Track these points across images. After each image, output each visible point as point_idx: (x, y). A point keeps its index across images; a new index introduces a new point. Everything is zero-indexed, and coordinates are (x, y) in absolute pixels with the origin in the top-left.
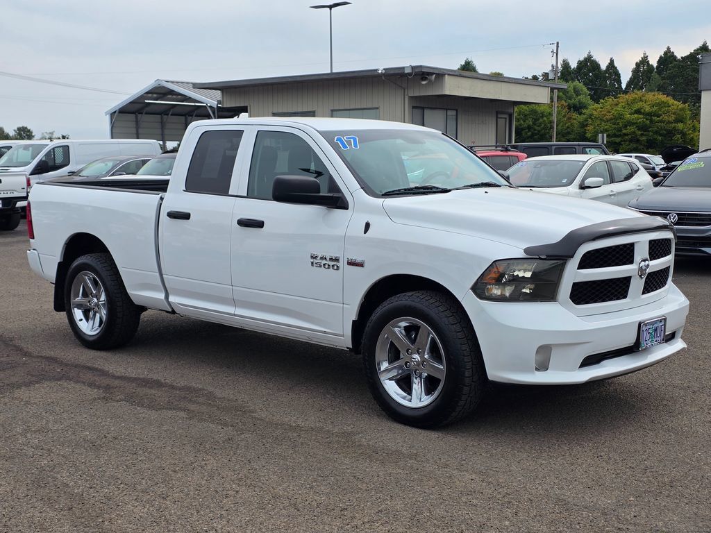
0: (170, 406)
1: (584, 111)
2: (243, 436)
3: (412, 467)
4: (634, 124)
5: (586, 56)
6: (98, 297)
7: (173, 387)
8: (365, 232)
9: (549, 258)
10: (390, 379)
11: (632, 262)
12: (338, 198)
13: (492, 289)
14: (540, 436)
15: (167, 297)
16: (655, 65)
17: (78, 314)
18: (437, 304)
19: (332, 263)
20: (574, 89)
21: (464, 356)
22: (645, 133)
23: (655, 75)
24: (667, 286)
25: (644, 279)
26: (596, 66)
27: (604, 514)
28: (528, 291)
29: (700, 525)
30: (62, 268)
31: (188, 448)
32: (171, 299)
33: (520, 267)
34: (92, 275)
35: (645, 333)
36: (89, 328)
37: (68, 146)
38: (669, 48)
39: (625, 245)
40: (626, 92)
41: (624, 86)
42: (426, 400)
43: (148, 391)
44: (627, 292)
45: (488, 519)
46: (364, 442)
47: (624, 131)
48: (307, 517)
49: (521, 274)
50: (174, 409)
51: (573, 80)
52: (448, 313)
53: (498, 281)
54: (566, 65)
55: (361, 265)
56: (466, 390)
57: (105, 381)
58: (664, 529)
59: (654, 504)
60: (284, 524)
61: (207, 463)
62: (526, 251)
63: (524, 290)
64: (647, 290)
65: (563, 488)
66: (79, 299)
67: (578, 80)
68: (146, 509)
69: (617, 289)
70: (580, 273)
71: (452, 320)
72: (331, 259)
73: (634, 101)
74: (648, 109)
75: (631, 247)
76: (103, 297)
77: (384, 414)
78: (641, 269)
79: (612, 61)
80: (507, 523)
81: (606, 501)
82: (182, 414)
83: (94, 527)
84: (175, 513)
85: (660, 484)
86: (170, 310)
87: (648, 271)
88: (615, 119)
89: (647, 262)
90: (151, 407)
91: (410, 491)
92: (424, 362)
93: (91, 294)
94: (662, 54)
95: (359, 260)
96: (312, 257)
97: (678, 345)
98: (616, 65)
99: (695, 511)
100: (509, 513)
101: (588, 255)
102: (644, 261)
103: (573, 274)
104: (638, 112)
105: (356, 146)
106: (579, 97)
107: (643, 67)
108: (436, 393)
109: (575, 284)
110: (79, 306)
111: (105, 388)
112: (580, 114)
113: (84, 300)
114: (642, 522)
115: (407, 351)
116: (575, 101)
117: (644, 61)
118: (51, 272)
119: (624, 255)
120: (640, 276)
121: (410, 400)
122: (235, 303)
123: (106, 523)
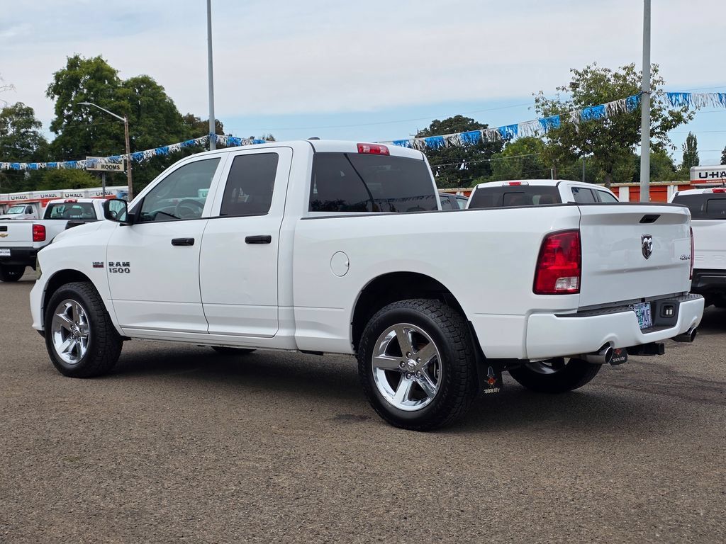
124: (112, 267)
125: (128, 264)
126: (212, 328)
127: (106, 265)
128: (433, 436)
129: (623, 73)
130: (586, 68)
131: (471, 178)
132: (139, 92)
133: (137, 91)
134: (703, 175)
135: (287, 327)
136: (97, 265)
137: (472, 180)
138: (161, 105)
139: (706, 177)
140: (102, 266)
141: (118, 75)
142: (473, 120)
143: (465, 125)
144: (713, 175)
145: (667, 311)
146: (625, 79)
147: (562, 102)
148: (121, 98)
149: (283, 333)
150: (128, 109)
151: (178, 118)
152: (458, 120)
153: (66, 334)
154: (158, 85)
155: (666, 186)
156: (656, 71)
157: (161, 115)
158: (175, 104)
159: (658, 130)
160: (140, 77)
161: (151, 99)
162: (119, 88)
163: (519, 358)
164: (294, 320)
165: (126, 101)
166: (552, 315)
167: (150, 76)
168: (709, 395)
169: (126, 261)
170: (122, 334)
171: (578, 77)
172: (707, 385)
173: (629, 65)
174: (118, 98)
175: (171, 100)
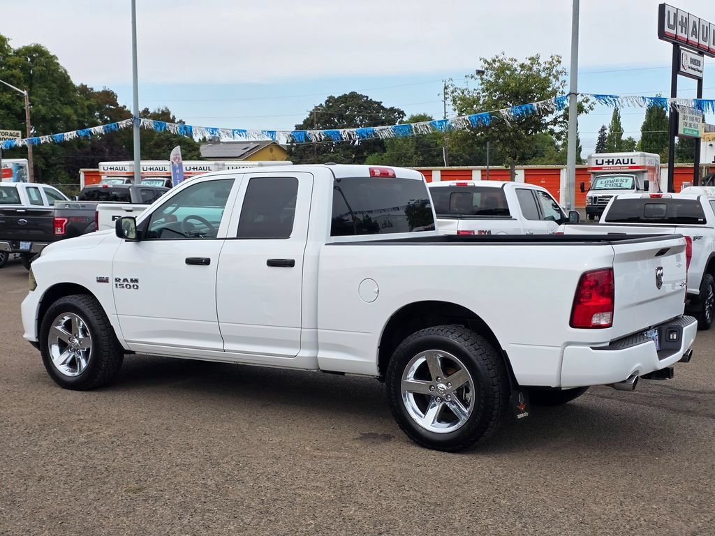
124: (118, 283)
125: (136, 281)
126: (228, 346)
127: (112, 282)
128: (466, 457)
129: (528, 63)
130: (494, 57)
131: (365, 154)
132: (31, 61)
133: (29, 60)
134: (600, 162)
135: (309, 348)
136: (101, 280)
137: (367, 157)
138: (55, 75)
139: (603, 164)
140: (106, 281)
141: (9, 43)
142: (367, 97)
143: (360, 102)
144: (608, 162)
145: (671, 335)
146: (531, 69)
147: (471, 89)
148: (13, 67)
149: (306, 353)
150: (20, 79)
151: (71, 88)
152: (353, 97)
153: (63, 347)
154: (52, 54)
155: (559, 170)
156: (559, 62)
157: (54, 85)
158: (69, 74)
159: (561, 119)
160: (33, 45)
161: (44, 69)
162: (10, 56)
163: (553, 386)
164: (317, 342)
165: (18, 70)
166: (588, 348)
167: (42, 45)
168: (691, 405)
169: (134, 278)
170: (126, 348)
171: (487, 65)
172: (682, 394)
173: (534, 55)
174: (10, 67)
175: (65, 71)
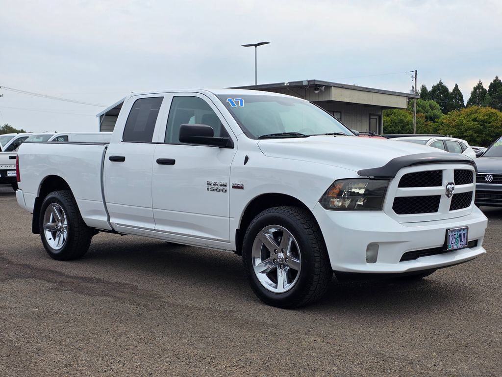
0: (103, 294)
1: (436, 120)
2: (150, 312)
3: (271, 332)
4: (471, 129)
5: (438, 83)
6: (62, 222)
7: (108, 283)
8: (245, 163)
9: (377, 178)
10: (263, 272)
11: (440, 185)
12: (227, 140)
13: (334, 202)
14: (373, 314)
15: (109, 219)
16: (487, 89)
17: (48, 234)
18: (295, 214)
19: (221, 188)
20: (430, 105)
21: (314, 252)
22: (480, 135)
23: (487, 95)
24: (470, 207)
25: (451, 198)
26: (445, 89)
27: (411, 363)
28: (362, 203)
29: (484, 371)
30: (38, 201)
31: (108, 319)
32: (112, 220)
33: (356, 186)
34: (58, 206)
35: (451, 238)
36: (55, 244)
37: (67, 136)
38: (497, 77)
39: (435, 172)
40: (466, 107)
41: (465, 103)
42: (288, 287)
43: (89, 285)
44: (437, 207)
45: (322, 365)
46: (240, 317)
47: (465, 134)
48: (184, 363)
49: (356, 191)
50: (105, 295)
51: (429, 99)
52: (303, 221)
53: (339, 195)
54: (424, 89)
55: (241, 188)
56: (316, 278)
57: (60, 279)
58: (455, 373)
59: (451, 357)
60: (165, 367)
61: (119, 328)
62: (359, 173)
63: (358, 203)
64: (453, 207)
65: (383, 347)
66: (50, 224)
67: (433, 99)
68: (64, 357)
69: (430, 205)
70: (401, 190)
71: (305, 226)
72: (221, 185)
73: (471, 113)
74: (481, 117)
75: (439, 173)
76: (66, 223)
77: (259, 299)
78: (448, 190)
79: (457, 86)
80: (335, 368)
81: (413, 355)
82: (109, 299)
83: (22, 368)
84: (86, 359)
85: (458, 345)
86: (111, 229)
87: (453, 192)
88: (459, 125)
89: (453, 186)
90: (88, 294)
91: (266, 347)
92: (286, 258)
93: (58, 220)
94: (492, 81)
95: (240, 184)
96: (208, 184)
97: (479, 250)
98: (459, 89)
99: (482, 362)
100: (338, 362)
101: (406, 177)
102: (451, 184)
103: (394, 191)
104: (474, 120)
105: (242, 105)
106: (434, 111)
107: (479, 90)
108: (295, 282)
109: (396, 199)
110: (50, 229)
111: (59, 282)
112: (434, 122)
113: (53, 225)
114: (440, 369)
115: (275, 251)
116: (431, 113)
117: (480, 86)
118: (31, 205)
119: (435, 178)
120: (448, 195)
121: (276, 287)
122: (155, 221)
123: (32, 365)
